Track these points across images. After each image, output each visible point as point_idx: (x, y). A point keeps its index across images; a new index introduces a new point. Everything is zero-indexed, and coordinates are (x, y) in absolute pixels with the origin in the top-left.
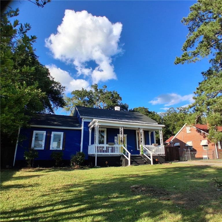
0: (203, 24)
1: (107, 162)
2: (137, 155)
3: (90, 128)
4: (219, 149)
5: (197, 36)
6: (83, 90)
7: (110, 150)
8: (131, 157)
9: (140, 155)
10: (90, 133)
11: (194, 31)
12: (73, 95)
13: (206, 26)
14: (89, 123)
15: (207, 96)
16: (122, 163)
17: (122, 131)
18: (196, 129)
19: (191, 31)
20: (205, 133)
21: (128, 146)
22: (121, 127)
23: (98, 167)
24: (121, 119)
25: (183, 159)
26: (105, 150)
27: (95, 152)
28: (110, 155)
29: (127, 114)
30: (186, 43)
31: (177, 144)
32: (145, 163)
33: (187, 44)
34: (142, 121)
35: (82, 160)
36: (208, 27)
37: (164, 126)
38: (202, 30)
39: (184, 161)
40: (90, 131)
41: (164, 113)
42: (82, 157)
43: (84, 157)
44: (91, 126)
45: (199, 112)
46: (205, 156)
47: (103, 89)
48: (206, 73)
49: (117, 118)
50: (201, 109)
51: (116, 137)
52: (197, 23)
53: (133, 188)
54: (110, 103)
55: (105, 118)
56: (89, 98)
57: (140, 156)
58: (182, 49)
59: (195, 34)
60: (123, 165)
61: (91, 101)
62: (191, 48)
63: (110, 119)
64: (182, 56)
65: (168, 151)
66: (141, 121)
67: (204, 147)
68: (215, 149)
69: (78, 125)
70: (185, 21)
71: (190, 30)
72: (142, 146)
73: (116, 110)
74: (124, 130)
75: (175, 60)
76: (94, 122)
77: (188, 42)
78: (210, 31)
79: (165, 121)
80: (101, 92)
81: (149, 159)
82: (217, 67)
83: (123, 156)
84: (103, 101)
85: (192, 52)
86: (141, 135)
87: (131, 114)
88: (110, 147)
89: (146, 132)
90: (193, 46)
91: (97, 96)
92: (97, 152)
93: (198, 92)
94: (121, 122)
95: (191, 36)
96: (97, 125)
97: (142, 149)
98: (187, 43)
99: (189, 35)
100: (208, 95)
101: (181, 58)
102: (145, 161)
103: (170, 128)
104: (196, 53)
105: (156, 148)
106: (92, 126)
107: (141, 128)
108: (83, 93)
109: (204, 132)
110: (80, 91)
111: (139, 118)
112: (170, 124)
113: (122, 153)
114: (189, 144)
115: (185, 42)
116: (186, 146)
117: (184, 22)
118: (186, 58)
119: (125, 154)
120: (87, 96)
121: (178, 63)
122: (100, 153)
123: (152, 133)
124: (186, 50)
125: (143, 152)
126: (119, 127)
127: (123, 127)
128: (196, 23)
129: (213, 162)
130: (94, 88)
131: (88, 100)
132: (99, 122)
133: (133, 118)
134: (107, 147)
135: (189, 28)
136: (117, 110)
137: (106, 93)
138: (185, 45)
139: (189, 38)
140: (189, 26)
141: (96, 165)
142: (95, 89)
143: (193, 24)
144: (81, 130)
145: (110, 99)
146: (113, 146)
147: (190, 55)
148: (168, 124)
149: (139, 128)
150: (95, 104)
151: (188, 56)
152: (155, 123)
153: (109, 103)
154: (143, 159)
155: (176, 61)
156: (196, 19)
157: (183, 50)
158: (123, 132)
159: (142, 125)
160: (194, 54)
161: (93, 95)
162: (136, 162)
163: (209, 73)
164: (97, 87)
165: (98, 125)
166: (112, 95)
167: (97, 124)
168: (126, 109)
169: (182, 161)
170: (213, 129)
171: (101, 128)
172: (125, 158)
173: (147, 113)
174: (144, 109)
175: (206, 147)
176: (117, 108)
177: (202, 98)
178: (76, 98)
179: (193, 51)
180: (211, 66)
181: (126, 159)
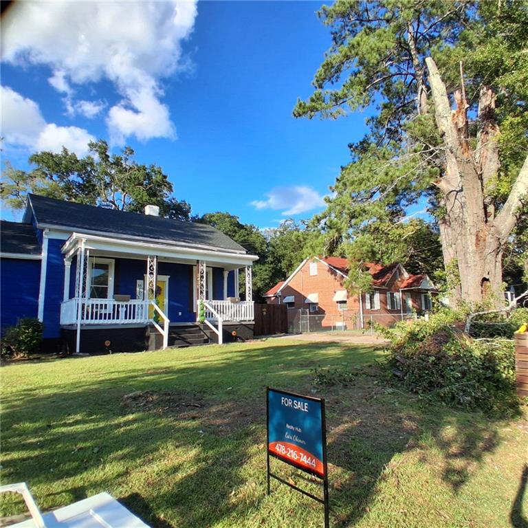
0: (363, 31)
1: (107, 343)
2: (190, 324)
3: (67, 256)
4: (367, 308)
5: (347, 57)
6: (67, 154)
7: (122, 314)
8: (170, 328)
9: (197, 323)
10: (66, 269)
11: (342, 43)
12: (35, 166)
13: (367, 37)
14: (63, 242)
15: (353, 198)
16: (149, 343)
17: (155, 267)
18: (327, 268)
19: (336, 43)
20: (344, 277)
21: (172, 303)
22: (152, 257)
23: (81, 354)
24: (156, 238)
25: (295, 330)
26: (110, 314)
27: (77, 319)
28: (123, 324)
29: (176, 227)
30: (323, 70)
31: (290, 299)
32: (206, 342)
33: (325, 72)
34: (209, 244)
35: (32, 339)
36: (372, 41)
37: (257, 257)
38: (355, 43)
39: (297, 334)
40: (68, 264)
41: (274, 230)
42: (33, 332)
43: (38, 332)
44: (69, 251)
45: (334, 230)
46: (339, 324)
47: (123, 156)
48: (356, 147)
49: (146, 235)
50: (337, 223)
51: (139, 282)
52: (352, 25)
53: (128, 398)
54: (139, 196)
55: (111, 232)
56: (82, 178)
57: (197, 326)
58: (313, 84)
59: (343, 53)
60: (150, 348)
61: (88, 187)
62: (333, 83)
63: (125, 236)
64: (309, 101)
65: (265, 313)
66: (206, 244)
67: (339, 305)
68: (359, 310)
69: (31, 247)
70: (327, 16)
71: (335, 39)
72: (202, 303)
73: (147, 213)
74: (159, 264)
75: (295, 107)
76: (76, 242)
77: (326, 67)
78: (373, 49)
79: (274, 247)
80: (117, 163)
81: (214, 332)
82: (381, 137)
83: (153, 327)
84: (123, 190)
85: (332, 94)
86: (202, 277)
87: (186, 227)
88: (122, 306)
89: (217, 272)
90: (337, 81)
91: (107, 174)
92: (83, 319)
93: (337, 187)
94: (152, 245)
95: (334, 55)
96: (83, 250)
97: (202, 309)
98: (326, 70)
99: (331, 52)
100: (353, 195)
101: (309, 104)
102: (206, 338)
103: (282, 264)
104: (340, 98)
105: (235, 307)
106: (72, 252)
107: (203, 262)
108: (63, 162)
109: (342, 274)
110: (57, 156)
111: (204, 237)
112: (283, 256)
113: (152, 320)
114: (312, 298)
115: (321, 68)
116: (306, 302)
117: (323, 16)
118: (318, 106)
119: (157, 323)
120: (77, 171)
121: (300, 115)
122: (89, 321)
123: (231, 275)
124: (321, 87)
125: (203, 315)
126: (147, 256)
127: (157, 256)
128: (350, 24)
129: (348, 335)
130: (97, 151)
131: (79, 183)
132: (88, 241)
133: (188, 236)
134: (114, 305)
135: (332, 33)
136: (149, 216)
137: (131, 168)
138: (320, 75)
139: (329, 60)
140: (333, 30)
141: (78, 350)
142: (101, 153)
143: (342, 27)
144: (40, 261)
145: (142, 185)
146: (129, 303)
147: (328, 100)
148: (279, 256)
149: (198, 261)
150: (99, 195)
151: (324, 102)
152: (240, 250)
153: (137, 196)
154: (202, 333)
155: (297, 109)
156: (351, 17)
157: (317, 85)
158: (155, 270)
159: (206, 255)
160: (337, 99)
161: (95, 171)
162: (184, 339)
163: (363, 147)
164: (106, 149)
165: (86, 250)
166: (148, 174)
167: (82, 246)
168: (185, 214)
169: (292, 333)
170: (356, 269)
171: (96, 257)
172: (157, 330)
173: (236, 228)
174: (228, 217)
175: (342, 304)
176: (151, 210)
177: (343, 202)
178: (44, 173)
179: (333, 92)
180: (369, 132)
181: (157, 333)
